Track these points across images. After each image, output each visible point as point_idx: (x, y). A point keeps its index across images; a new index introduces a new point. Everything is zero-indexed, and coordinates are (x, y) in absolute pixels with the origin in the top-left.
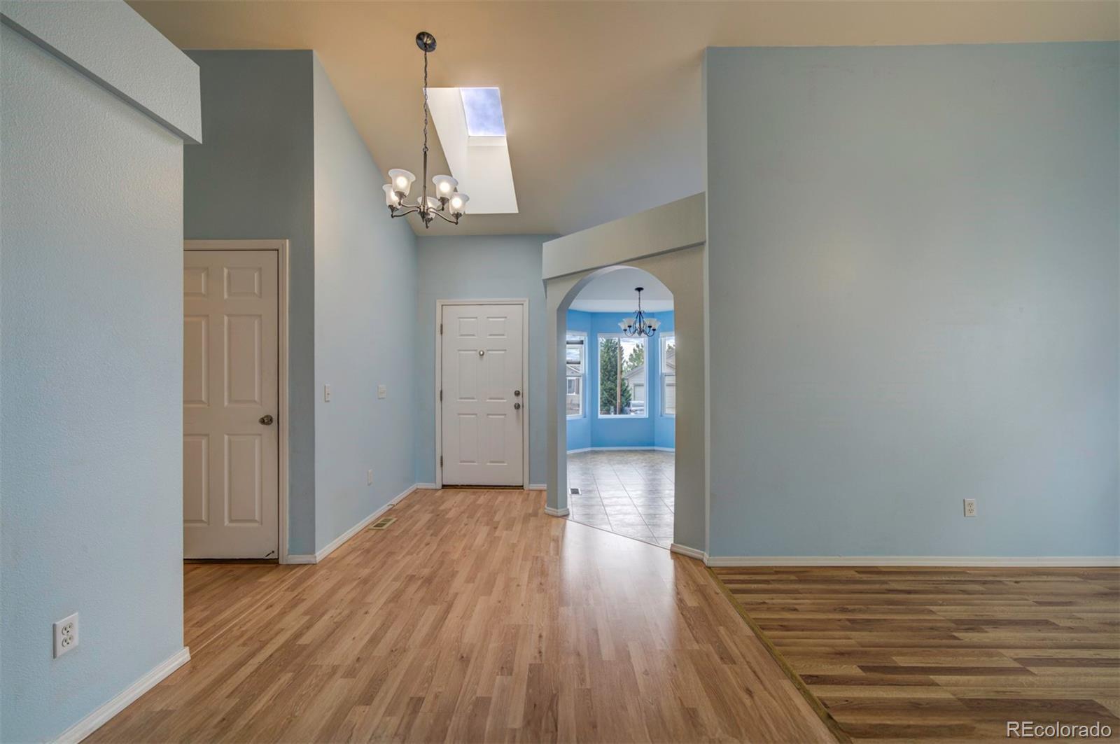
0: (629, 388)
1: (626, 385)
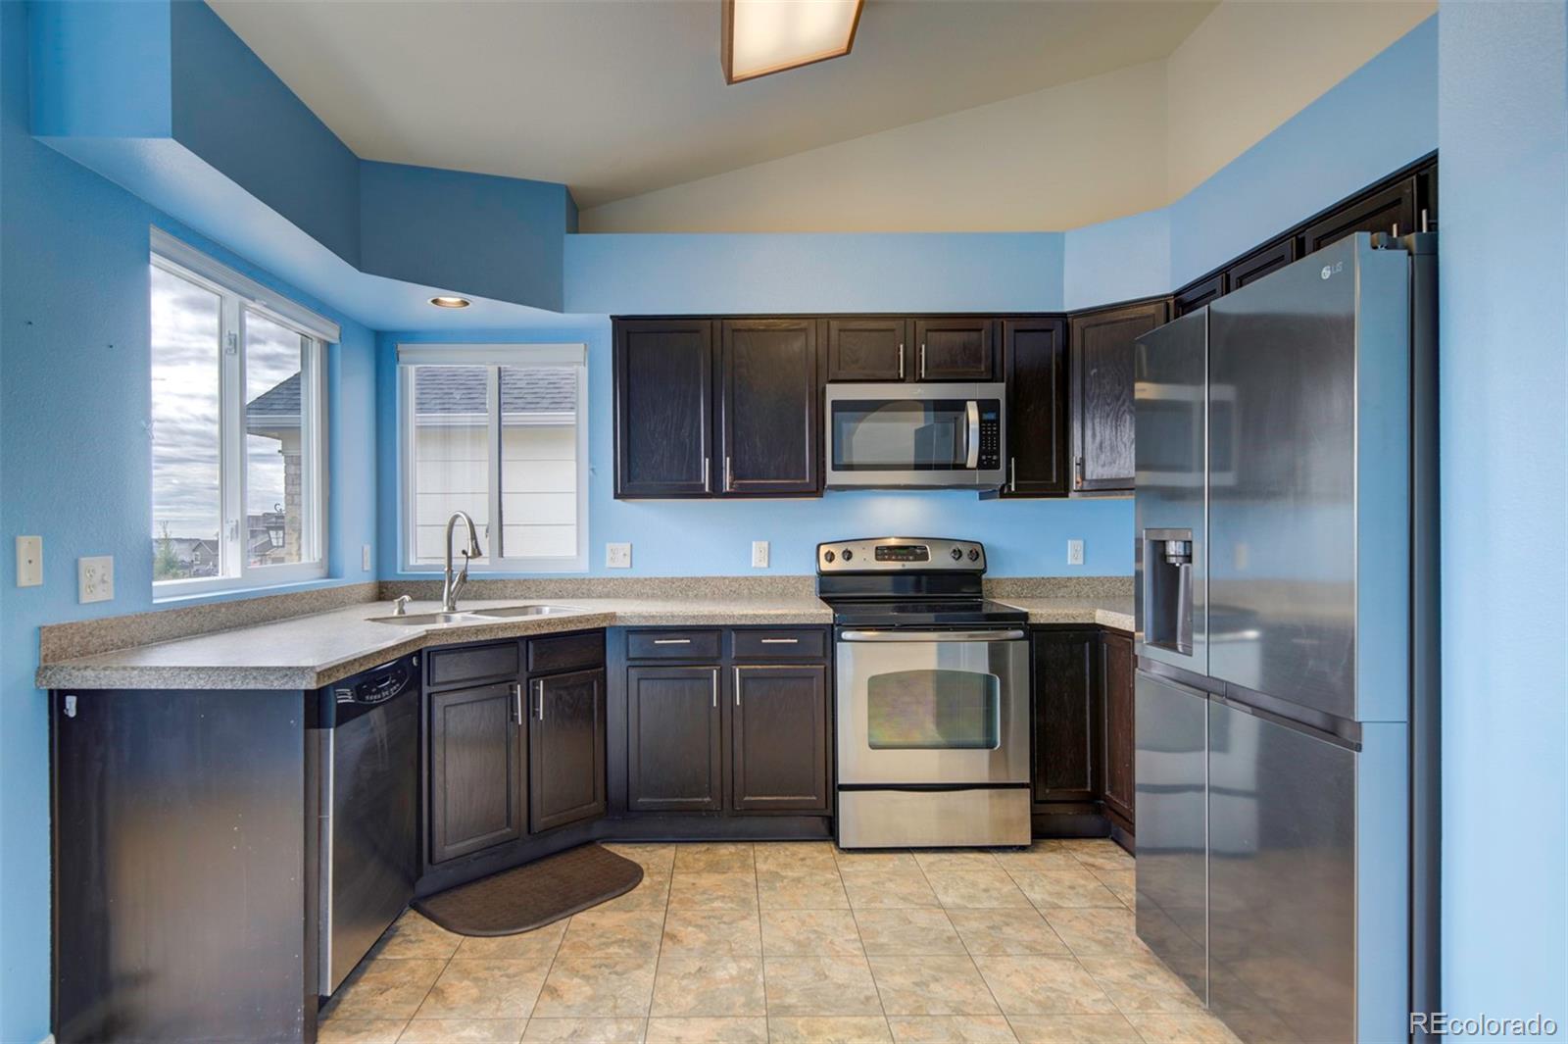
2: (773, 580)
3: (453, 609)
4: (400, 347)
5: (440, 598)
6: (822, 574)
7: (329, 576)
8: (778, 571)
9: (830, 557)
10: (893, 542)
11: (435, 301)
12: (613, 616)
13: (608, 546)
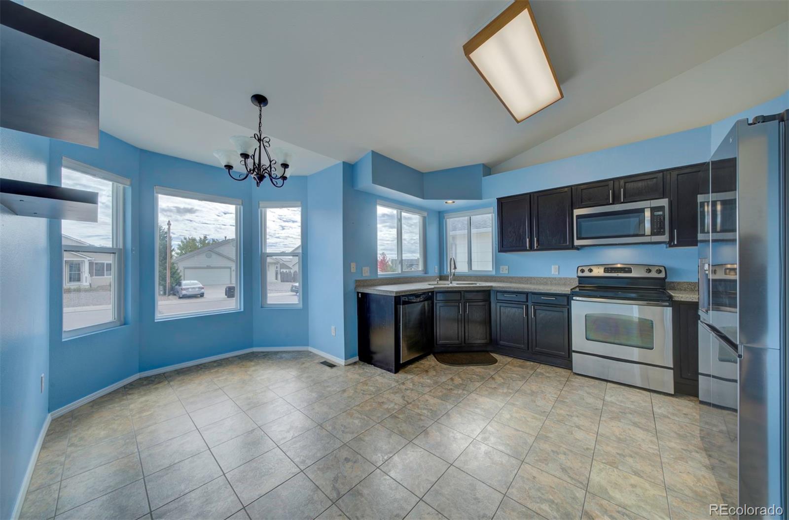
0: (179, 271)
1: (176, 268)
2: (561, 279)
3: (451, 283)
4: (445, 215)
5: (448, 280)
6: (579, 277)
7: (426, 273)
8: (562, 276)
9: (583, 271)
10: (619, 266)
11: (446, 203)
12: (492, 287)
13: (501, 267)
